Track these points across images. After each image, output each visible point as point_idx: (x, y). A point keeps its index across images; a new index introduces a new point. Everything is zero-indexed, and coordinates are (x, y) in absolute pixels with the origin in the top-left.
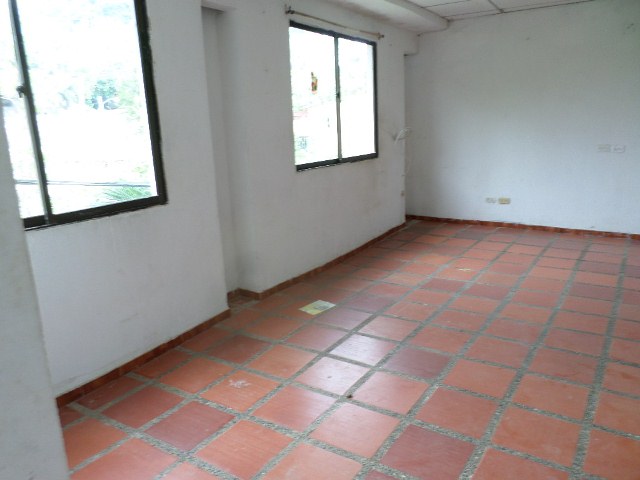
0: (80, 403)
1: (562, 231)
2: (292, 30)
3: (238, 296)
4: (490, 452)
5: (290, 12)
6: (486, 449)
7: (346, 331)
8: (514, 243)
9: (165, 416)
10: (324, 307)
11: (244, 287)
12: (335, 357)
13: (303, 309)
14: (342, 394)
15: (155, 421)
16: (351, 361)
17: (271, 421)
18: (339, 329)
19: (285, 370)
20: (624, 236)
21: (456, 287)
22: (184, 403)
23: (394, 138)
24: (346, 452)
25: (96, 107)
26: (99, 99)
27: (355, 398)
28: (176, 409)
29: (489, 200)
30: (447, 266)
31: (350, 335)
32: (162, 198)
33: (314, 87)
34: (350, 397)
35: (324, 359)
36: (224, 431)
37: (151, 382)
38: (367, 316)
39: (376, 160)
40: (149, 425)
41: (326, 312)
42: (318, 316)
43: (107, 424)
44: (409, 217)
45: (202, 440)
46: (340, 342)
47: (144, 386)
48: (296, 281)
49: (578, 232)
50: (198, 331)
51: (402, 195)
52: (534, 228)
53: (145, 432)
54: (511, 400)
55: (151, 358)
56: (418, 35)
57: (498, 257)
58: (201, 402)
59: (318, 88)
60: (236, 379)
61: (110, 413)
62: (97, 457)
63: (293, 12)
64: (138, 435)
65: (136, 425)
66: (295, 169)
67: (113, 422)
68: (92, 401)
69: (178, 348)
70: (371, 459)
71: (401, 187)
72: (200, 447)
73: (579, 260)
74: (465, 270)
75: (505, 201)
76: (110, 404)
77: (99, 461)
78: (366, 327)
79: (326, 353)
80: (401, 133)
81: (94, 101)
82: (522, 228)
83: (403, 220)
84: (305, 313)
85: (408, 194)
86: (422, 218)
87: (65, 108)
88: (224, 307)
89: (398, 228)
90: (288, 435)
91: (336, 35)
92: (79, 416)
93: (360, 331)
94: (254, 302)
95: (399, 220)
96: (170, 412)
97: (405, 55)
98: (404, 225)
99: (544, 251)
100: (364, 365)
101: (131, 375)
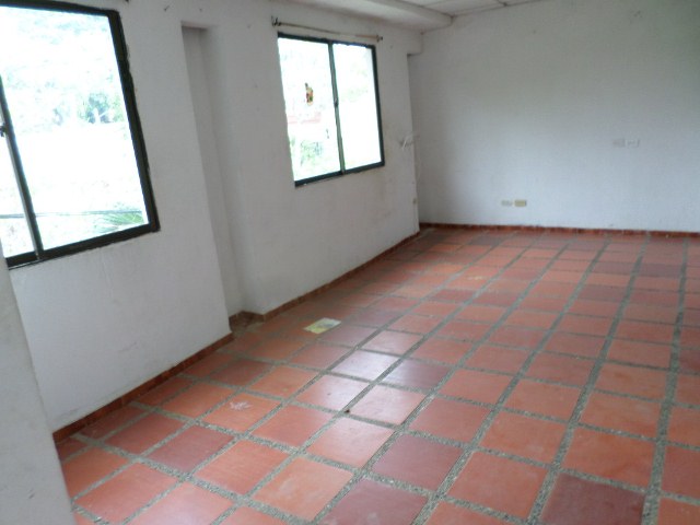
0: (84, 434)
1: (581, 231)
2: (281, 41)
3: (242, 320)
4: (476, 455)
5: (277, 23)
6: (473, 452)
7: (348, 347)
8: (529, 247)
9: (166, 441)
10: (329, 325)
11: (248, 310)
12: (336, 374)
13: (308, 329)
14: (339, 409)
15: (157, 446)
16: (351, 378)
17: (269, 439)
18: (343, 346)
19: (286, 390)
20: (643, 233)
21: (463, 296)
22: (185, 427)
23: (402, 143)
24: (339, 463)
25: (92, 121)
26: (95, 112)
27: (352, 413)
28: (176, 435)
29: (505, 203)
30: (458, 275)
31: (353, 351)
32: (154, 225)
33: (310, 98)
34: (348, 411)
35: (325, 377)
36: (224, 451)
37: (153, 410)
38: (372, 331)
39: (382, 169)
40: (151, 450)
41: (330, 330)
42: (323, 334)
43: (110, 452)
44: (423, 226)
45: (201, 461)
46: (342, 359)
47: (146, 414)
48: (301, 300)
49: (597, 232)
50: (200, 357)
51: (414, 202)
52: (553, 230)
53: (148, 456)
54: (503, 405)
55: (154, 386)
56: (421, 33)
57: (511, 263)
58: (202, 425)
59: (314, 99)
60: (236, 402)
61: (113, 441)
62: (100, 483)
63: (280, 24)
64: (139, 460)
65: (138, 451)
66: (293, 186)
67: (116, 449)
68: (94, 432)
69: (180, 375)
70: (363, 468)
71: (413, 195)
72: (200, 468)
73: (594, 261)
74: (477, 278)
75: (521, 203)
76: (113, 432)
77: (102, 486)
78: (369, 343)
79: (328, 371)
80: (409, 138)
81: (90, 115)
82: (539, 230)
83: (417, 229)
84: (310, 332)
85: (420, 201)
86: (438, 226)
87: (59, 124)
88: (227, 331)
89: (412, 238)
90: (285, 451)
91: (330, 43)
92: (82, 445)
93: (363, 347)
94: (258, 324)
95: (413, 228)
96: (171, 437)
97: (409, 55)
98: (418, 234)
99: (560, 253)
100: (365, 380)
101: (134, 404)
